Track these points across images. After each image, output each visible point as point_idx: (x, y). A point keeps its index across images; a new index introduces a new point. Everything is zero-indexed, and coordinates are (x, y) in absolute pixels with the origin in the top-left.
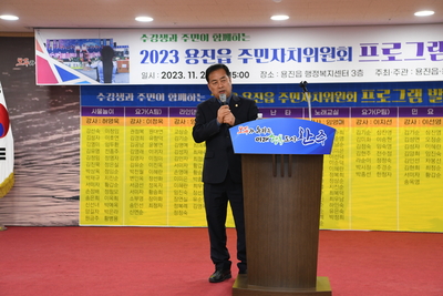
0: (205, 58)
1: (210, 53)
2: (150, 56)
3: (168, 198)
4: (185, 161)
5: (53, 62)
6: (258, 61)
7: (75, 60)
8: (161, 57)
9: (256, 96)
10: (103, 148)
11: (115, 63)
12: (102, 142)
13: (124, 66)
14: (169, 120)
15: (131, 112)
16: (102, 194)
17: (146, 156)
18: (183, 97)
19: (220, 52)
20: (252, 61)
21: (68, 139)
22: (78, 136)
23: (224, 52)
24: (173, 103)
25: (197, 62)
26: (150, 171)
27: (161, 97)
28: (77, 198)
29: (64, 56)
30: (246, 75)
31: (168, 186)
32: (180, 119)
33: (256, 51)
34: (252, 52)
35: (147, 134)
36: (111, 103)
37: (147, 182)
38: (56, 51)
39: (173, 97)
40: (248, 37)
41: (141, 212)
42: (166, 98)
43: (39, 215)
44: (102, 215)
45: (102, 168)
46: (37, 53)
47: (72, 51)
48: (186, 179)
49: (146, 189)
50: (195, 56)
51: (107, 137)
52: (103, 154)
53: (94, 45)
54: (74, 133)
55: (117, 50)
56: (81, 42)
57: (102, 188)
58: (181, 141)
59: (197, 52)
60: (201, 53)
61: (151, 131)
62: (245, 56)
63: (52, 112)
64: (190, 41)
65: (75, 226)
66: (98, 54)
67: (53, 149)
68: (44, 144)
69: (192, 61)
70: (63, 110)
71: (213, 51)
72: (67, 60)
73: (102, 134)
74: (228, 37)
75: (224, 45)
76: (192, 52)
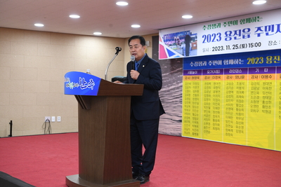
0: (236, 36)
1: (238, 33)
2: (207, 38)
3: (223, 125)
4: (232, 102)
5: (166, 47)
6: (267, 34)
7: (175, 44)
8: (212, 38)
9: (275, 58)
10: (192, 93)
11: (191, 44)
12: (192, 90)
13: (195, 45)
14: (224, 76)
15: (205, 73)
16: (191, 120)
17: (212, 98)
18: (232, 62)
19: (244, 31)
20: (263, 34)
21: (178, 88)
22: (182, 86)
23: (246, 30)
24: (226, 66)
25: (231, 39)
26: (214, 108)
27: (220, 63)
28: (181, 121)
29: (170, 43)
30: (259, 44)
31: (223, 117)
32: (229, 75)
33: (266, 27)
34: (263, 29)
35: (212, 85)
36: (196, 67)
37: (212, 114)
38: (167, 41)
39: (226, 62)
40: (261, 18)
41: (209, 132)
42: (223, 63)
43: (166, 129)
44: (191, 132)
45: (191, 105)
46: (160, 43)
47: (173, 40)
48: (232, 114)
49: (212, 118)
50: (230, 35)
51: (194, 87)
52: (192, 97)
53: (182, 35)
54: (180, 85)
55: (192, 36)
56: (177, 34)
57: (191, 116)
58: (229, 90)
59: (231, 32)
60: (233, 33)
61: (215, 83)
62: (259, 32)
63: (171, 74)
64: (227, 26)
65: (180, 136)
66: (183, 40)
67: (172, 93)
68: (168, 91)
69: (228, 39)
70: (176, 72)
71: (240, 31)
72: (171, 45)
73: (192, 86)
74: (249, 20)
75: (246, 26)
76: (228, 33)
